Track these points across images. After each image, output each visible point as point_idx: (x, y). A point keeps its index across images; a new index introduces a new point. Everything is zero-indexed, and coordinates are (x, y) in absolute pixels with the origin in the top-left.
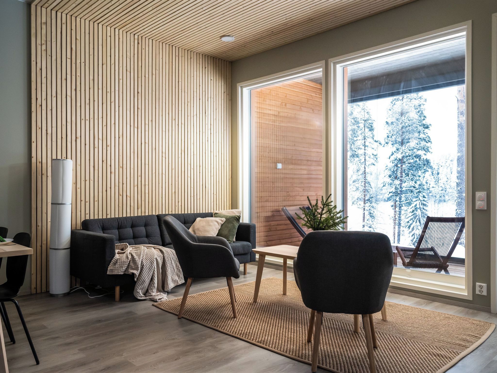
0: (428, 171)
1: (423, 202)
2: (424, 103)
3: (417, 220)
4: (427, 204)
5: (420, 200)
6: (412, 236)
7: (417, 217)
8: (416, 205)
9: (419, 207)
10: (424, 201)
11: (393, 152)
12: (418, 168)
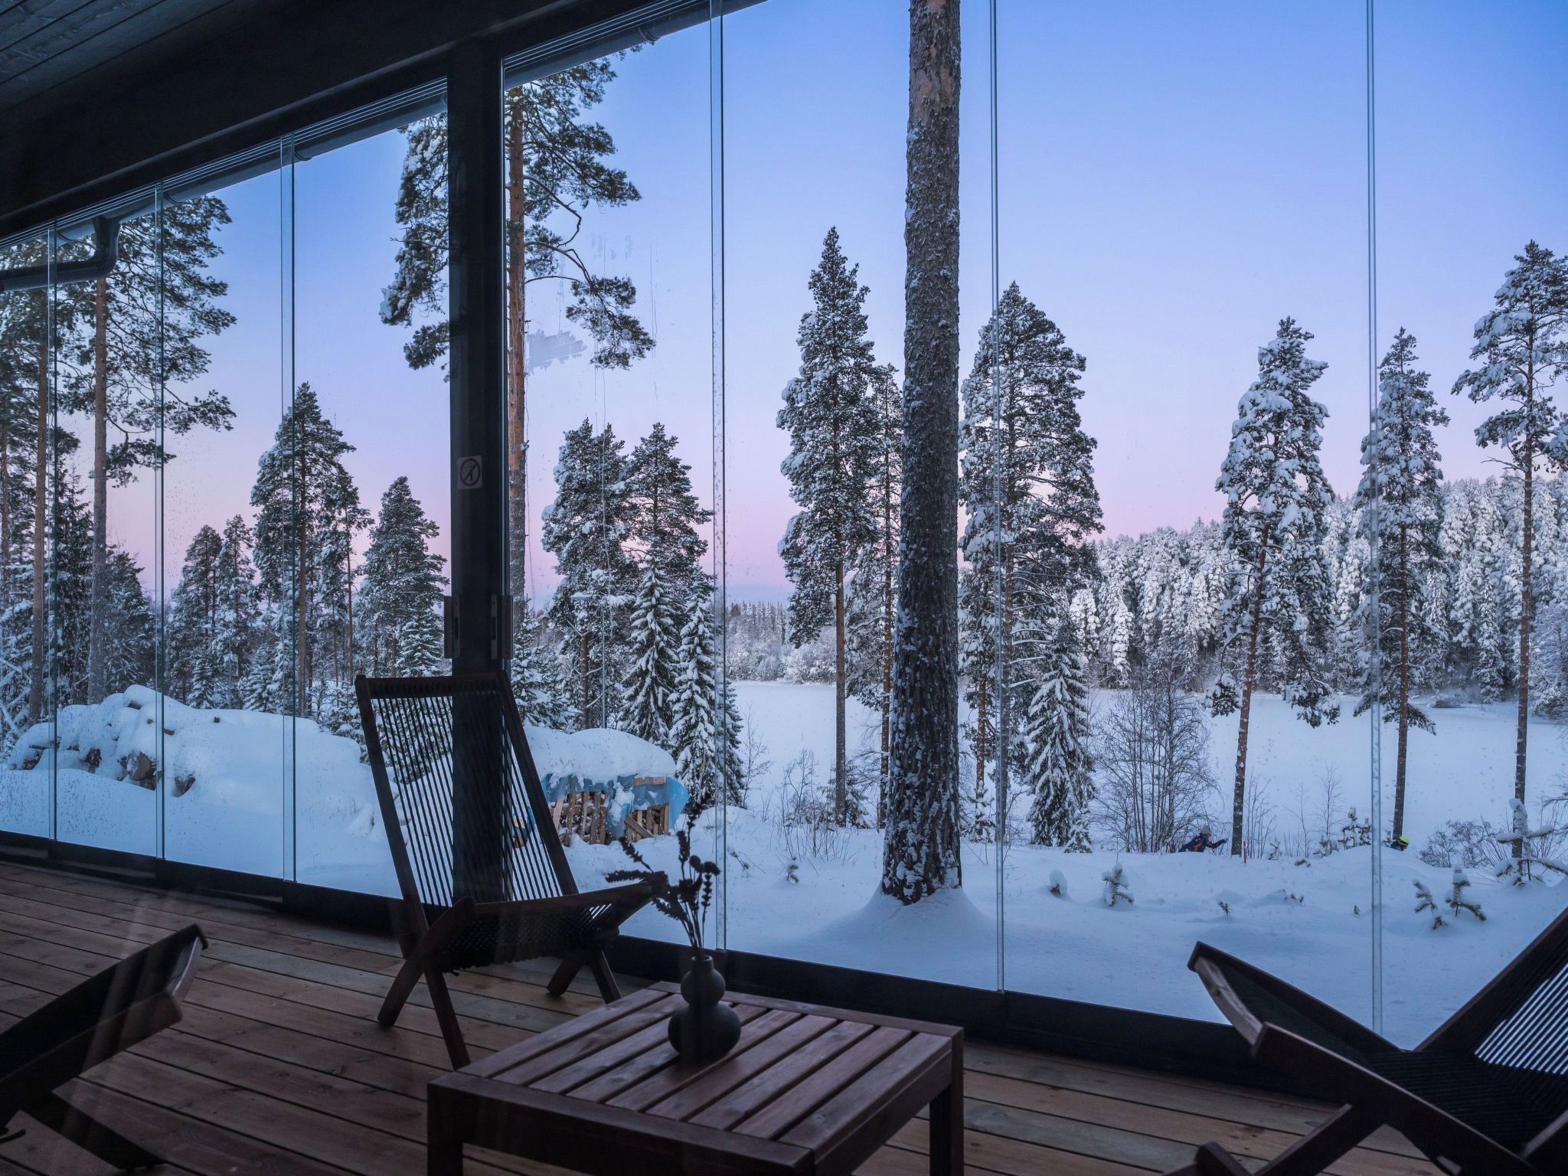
0: (1084, 587)
1: (1070, 681)
2: (1077, 372)
3: (1055, 738)
4: (1085, 688)
5: (1064, 676)
6: (1042, 789)
7: (1057, 729)
8: (1052, 691)
9: (1060, 698)
10: (1074, 677)
11: (977, 527)
12: (1056, 575)
